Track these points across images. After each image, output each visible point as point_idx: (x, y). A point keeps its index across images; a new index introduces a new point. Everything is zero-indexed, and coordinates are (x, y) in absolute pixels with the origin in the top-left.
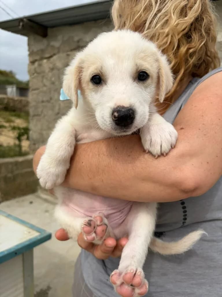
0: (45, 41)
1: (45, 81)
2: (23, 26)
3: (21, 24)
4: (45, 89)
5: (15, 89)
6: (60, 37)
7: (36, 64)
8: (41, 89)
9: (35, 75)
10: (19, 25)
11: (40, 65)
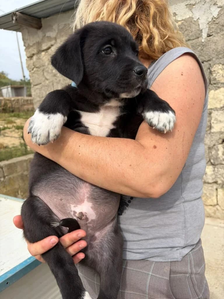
0: (40, 33)
1: (45, 74)
2: (16, 20)
3: (14, 18)
4: (47, 82)
5: (10, 89)
6: (55, 27)
7: (35, 58)
8: (43, 83)
9: (35, 69)
10: (13, 19)
11: (39, 59)
